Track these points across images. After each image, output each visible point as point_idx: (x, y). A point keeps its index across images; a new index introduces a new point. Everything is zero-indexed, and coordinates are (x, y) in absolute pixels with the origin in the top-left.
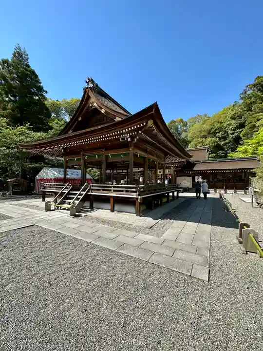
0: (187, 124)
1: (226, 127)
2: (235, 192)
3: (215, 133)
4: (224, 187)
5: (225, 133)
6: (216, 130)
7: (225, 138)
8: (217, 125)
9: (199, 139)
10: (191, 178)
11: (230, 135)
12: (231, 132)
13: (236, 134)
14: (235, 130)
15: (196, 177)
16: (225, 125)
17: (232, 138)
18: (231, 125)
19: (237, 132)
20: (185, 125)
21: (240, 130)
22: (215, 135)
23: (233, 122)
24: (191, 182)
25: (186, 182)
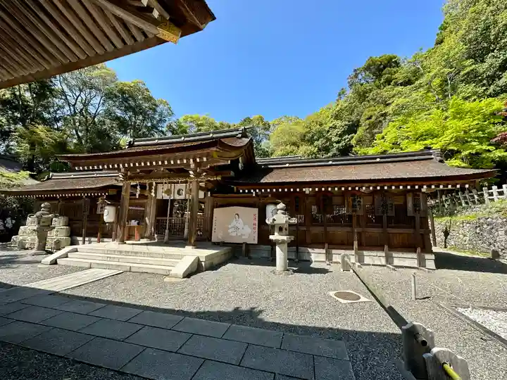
0: (269, 126)
1: (328, 131)
2: (389, 259)
3: (311, 141)
4: (356, 243)
5: (326, 142)
6: (313, 137)
7: (327, 150)
8: (316, 128)
9: (288, 147)
10: (256, 211)
11: (335, 145)
12: (336, 140)
13: (343, 143)
14: (341, 136)
15: (270, 208)
16: (327, 129)
17: (338, 149)
18: (335, 128)
19: (345, 140)
20: (267, 127)
21: (349, 137)
22: (312, 143)
23: (338, 123)
24: (255, 224)
25: (239, 223)
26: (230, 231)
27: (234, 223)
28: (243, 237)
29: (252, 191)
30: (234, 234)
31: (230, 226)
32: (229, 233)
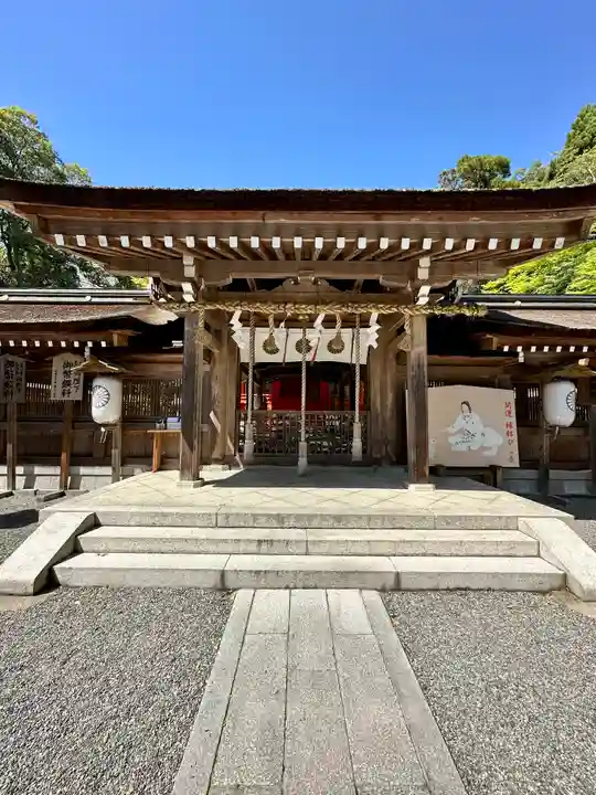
24: (510, 425)
25: (474, 423)
26: (452, 440)
27: (460, 423)
28: (486, 453)
29: (519, 349)
30: (464, 447)
31: (450, 430)
32: (450, 445)
